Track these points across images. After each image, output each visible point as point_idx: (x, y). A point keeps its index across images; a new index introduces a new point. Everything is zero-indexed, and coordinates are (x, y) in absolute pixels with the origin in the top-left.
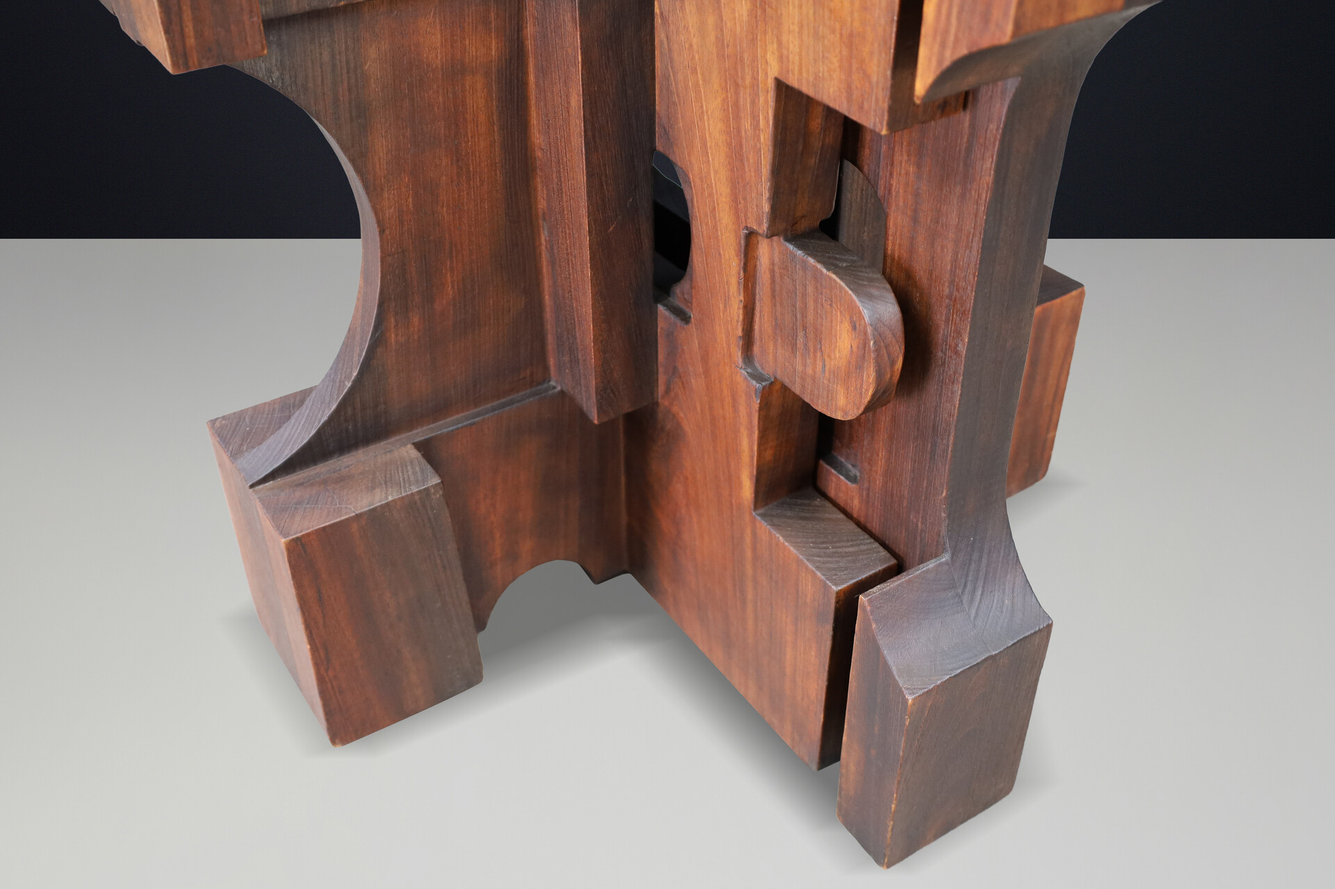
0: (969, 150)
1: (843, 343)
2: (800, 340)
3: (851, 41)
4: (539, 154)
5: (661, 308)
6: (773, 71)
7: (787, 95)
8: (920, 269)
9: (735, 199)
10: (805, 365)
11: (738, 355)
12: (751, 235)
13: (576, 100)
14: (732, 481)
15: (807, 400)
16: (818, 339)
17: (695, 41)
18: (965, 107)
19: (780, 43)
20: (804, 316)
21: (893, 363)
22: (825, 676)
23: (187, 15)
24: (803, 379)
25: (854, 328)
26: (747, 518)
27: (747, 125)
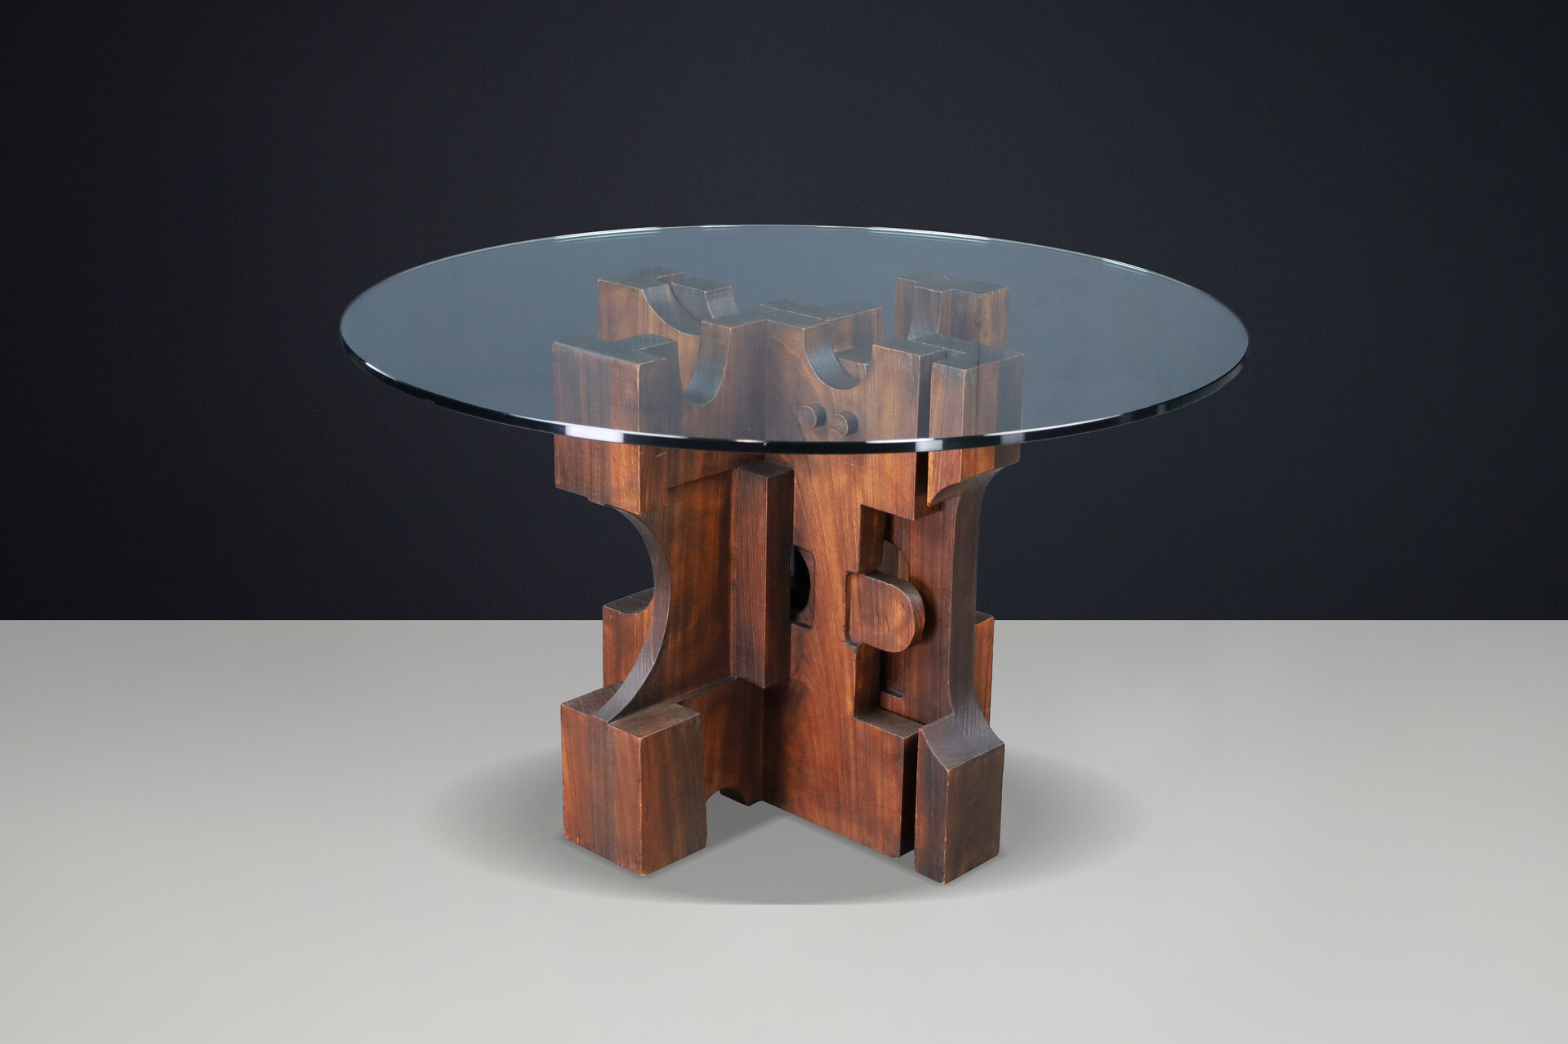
0: (943, 526)
1: (898, 613)
2: (876, 619)
3: (897, 488)
4: (733, 552)
5: (793, 625)
6: (860, 501)
7: (866, 511)
8: (927, 581)
9: (840, 559)
10: (879, 632)
11: (842, 635)
12: (849, 574)
13: (763, 522)
14: (840, 704)
15: (881, 648)
16: (884, 616)
17: (817, 494)
18: (940, 509)
19: (863, 491)
20: (877, 608)
21: (921, 620)
22: (900, 797)
23: (647, 492)
24: (878, 638)
25: (903, 606)
26: (850, 722)
27: (847, 526)
